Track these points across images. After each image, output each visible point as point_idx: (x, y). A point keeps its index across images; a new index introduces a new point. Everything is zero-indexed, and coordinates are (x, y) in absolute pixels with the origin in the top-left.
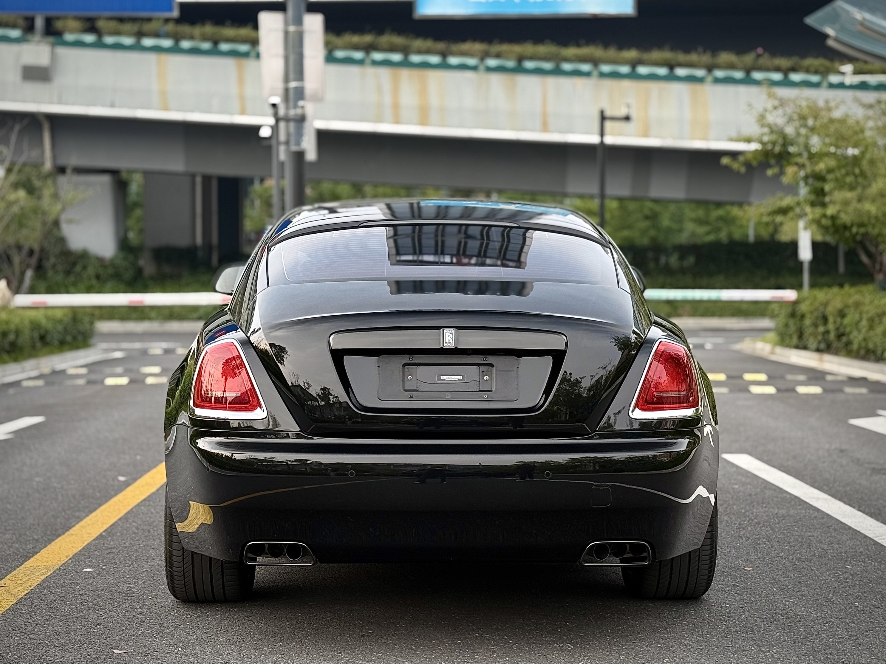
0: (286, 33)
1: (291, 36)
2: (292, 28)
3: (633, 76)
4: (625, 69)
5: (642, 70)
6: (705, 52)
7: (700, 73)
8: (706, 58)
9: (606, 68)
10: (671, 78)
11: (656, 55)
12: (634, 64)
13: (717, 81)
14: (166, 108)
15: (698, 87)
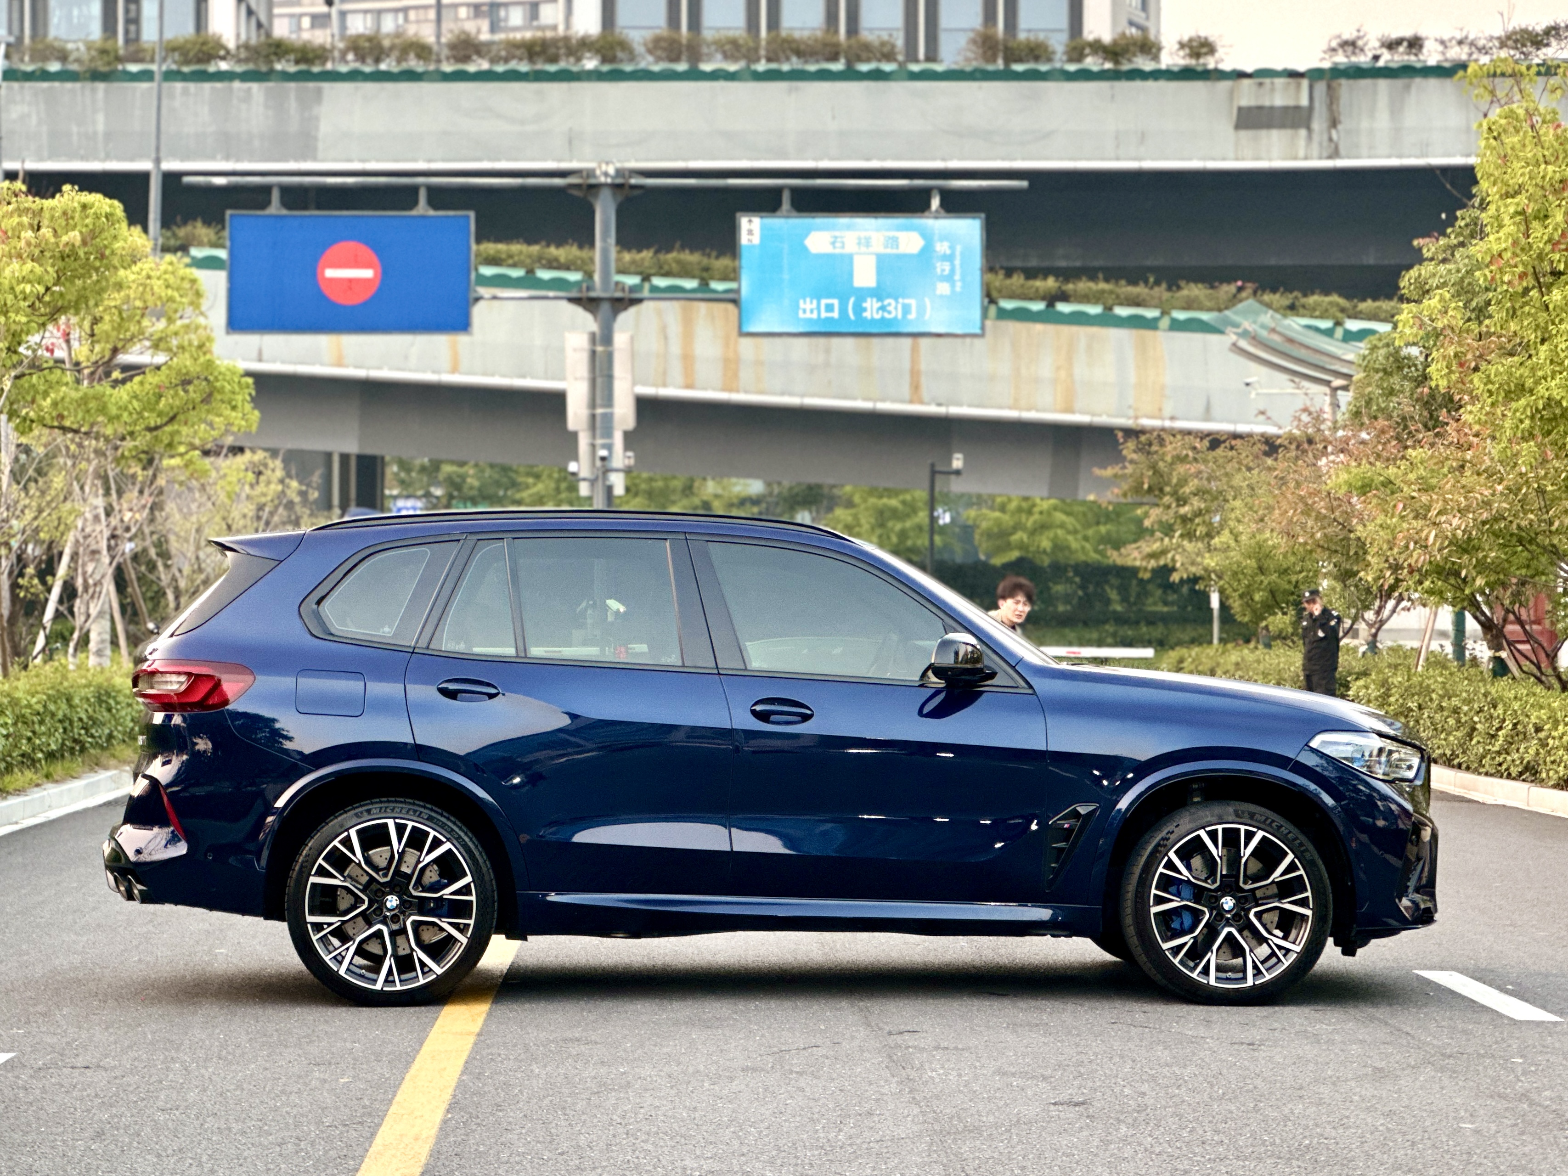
0: (593, 353)
1: (598, 355)
2: (599, 349)
3: (1049, 317)
4: (1038, 306)
5: (1063, 308)
6: (1157, 283)
7: (1151, 313)
8: (1160, 291)
9: (1008, 305)
10: (1107, 320)
11: (1084, 285)
12: (1051, 299)
13: (1177, 326)
14: (340, 365)
15: (1148, 334)
